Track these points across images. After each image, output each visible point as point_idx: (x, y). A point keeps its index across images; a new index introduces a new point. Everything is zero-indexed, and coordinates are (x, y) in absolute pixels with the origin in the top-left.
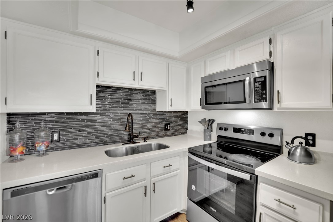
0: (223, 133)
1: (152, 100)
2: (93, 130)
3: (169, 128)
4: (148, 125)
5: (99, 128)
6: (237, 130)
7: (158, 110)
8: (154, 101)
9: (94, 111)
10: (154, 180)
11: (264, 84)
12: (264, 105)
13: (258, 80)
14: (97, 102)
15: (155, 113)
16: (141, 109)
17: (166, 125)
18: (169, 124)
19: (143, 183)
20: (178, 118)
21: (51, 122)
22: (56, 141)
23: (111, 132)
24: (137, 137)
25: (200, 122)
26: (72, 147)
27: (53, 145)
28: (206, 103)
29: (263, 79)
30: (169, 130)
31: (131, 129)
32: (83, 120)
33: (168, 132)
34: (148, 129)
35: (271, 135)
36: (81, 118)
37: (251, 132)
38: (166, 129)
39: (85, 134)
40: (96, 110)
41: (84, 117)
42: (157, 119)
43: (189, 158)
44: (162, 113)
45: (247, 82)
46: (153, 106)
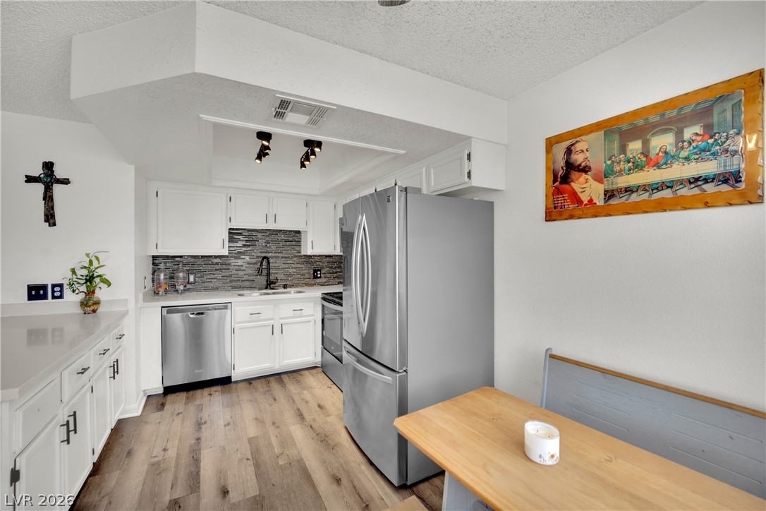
1: (295, 241)
2: (227, 274)
3: (319, 275)
4: (291, 271)
5: (234, 272)
7: (302, 253)
8: (298, 243)
9: (227, 254)
10: (283, 321)
14: (231, 245)
15: (299, 257)
16: (281, 252)
17: (315, 271)
18: (320, 270)
19: (271, 322)
20: (333, 263)
21: (187, 264)
22: (192, 283)
23: (246, 277)
24: (275, 283)
26: (206, 290)
27: (189, 286)
30: (320, 277)
31: (268, 275)
32: (217, 264)
34: (290, 275)
36: (216, 261)
38: (315, 277)
39: (220, 277)
40: (229, 253)
41: (218, 260)
42: (302, 264)
43: (323, 306)
44: (310, 256)
46: (297, 248)
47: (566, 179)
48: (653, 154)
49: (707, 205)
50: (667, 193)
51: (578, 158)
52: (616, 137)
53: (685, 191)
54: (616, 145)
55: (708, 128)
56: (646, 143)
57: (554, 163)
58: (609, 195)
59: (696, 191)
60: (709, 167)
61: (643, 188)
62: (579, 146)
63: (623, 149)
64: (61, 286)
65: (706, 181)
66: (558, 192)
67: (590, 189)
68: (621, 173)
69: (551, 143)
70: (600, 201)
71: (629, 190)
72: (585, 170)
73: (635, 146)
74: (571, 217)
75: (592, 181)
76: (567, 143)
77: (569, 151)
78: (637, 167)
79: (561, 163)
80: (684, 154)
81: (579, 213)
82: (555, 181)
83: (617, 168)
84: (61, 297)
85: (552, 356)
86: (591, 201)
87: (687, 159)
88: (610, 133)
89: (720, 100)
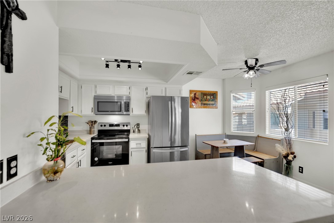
0: (103, 128)
6: (111, 125)
12: (127, 113)
13: (126, 103)
25: (87, 123)
28: (98, 111)
29: (128, 103)
35: (127, 126)
37: (118, 125)
45: (122, 103)
47: (194, 100)
48: (208, 99)
50: (209, 106)
51: (197, 96)
52: (203, 94)
54: (203, 96)
55: (213, 97)
56: (207, 97)
59: (212, 106)
60: (213, 103)
61: (206, 104)
62: (197, 94)
63: (204, 97)
66: (193, 102)
67: (198, 103)
68: (203, 101)
69: (191, 92)
70: (200, 105)
71: (204, 104)
72: (198, 99)
73: (205, 97)
75: (199, 101)
76: (195, 93)
77: (195, 94)
78: (206, 100)
79: (193, 96)
80: (211, 100)
82: (192, 100)
88: (202, 93)
89: (215, 94)
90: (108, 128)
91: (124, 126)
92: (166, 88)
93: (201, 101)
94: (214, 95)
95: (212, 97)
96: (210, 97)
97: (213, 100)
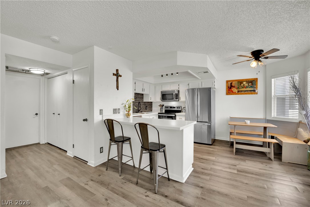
0: (167, 109)
4: (141, 107)
6: (171, 107)
7: (144, 101)
8: (143, 98)
11: (177, 95)
12: (178, 100)
15: (143, 102)
16: (139, 101)
17: (146, 107)
20: (150, 104)
25: (159, 106)
28: (163, 99)
33: (147, 110)
35: (179, 108)
37: (174, 108)
38: (146, 109)
42: (144, 105)
45: (174, 94)
46: (142, 100)
47: (230, 88)
48: (245, 86)
49: (252, 94)
50: (247, 92)
51: (233, 85)
53: (249, 92)
54: (239, 84)
55: (252, 84)
57: (228, 85)
58: (238, 92)
59: (250, 92)
60: (252, 89)
61: (244, 91)
62: (233, 83)
63: (240, 85)
64: (119, 109)
65: (252, 91)
66: (229, 90)
67: (235, 90)
68: (240, 88)
69: (227, 82)
70: (237, 92)
71: (241, 91)
72: (234, 87)
74: (232, 95)
76: (231, 82)
77: (231, 83)
78: (243, 88)
79: (230, 85)
80: (249, 87)
81: (233, 94)
82: (228, 88)
83: (239, 88)
84: (119, 113)
85: (231, 117)
86: (235, 92)
87: (249, 88)
88: (238, 82)
89: (253, 81)
90: (169, 109)
91: (177, 108)
92: (202, 82)
93: (238, 88)
94: (253, 83)
95: (250, 84)
96: (248, 85)
97: (251, 87)
